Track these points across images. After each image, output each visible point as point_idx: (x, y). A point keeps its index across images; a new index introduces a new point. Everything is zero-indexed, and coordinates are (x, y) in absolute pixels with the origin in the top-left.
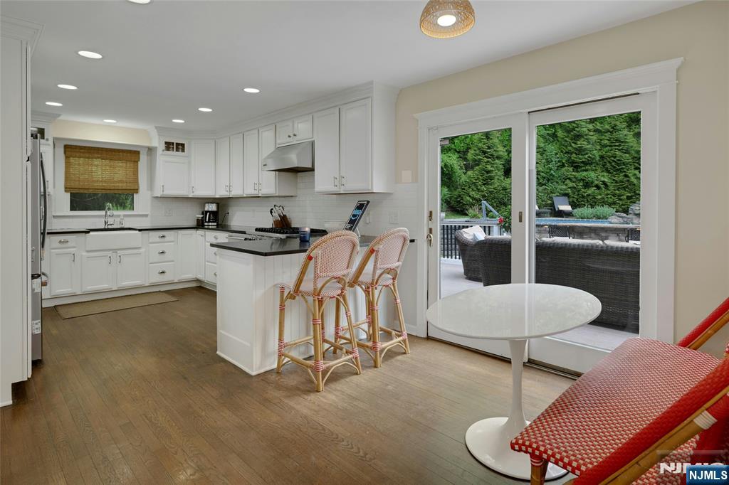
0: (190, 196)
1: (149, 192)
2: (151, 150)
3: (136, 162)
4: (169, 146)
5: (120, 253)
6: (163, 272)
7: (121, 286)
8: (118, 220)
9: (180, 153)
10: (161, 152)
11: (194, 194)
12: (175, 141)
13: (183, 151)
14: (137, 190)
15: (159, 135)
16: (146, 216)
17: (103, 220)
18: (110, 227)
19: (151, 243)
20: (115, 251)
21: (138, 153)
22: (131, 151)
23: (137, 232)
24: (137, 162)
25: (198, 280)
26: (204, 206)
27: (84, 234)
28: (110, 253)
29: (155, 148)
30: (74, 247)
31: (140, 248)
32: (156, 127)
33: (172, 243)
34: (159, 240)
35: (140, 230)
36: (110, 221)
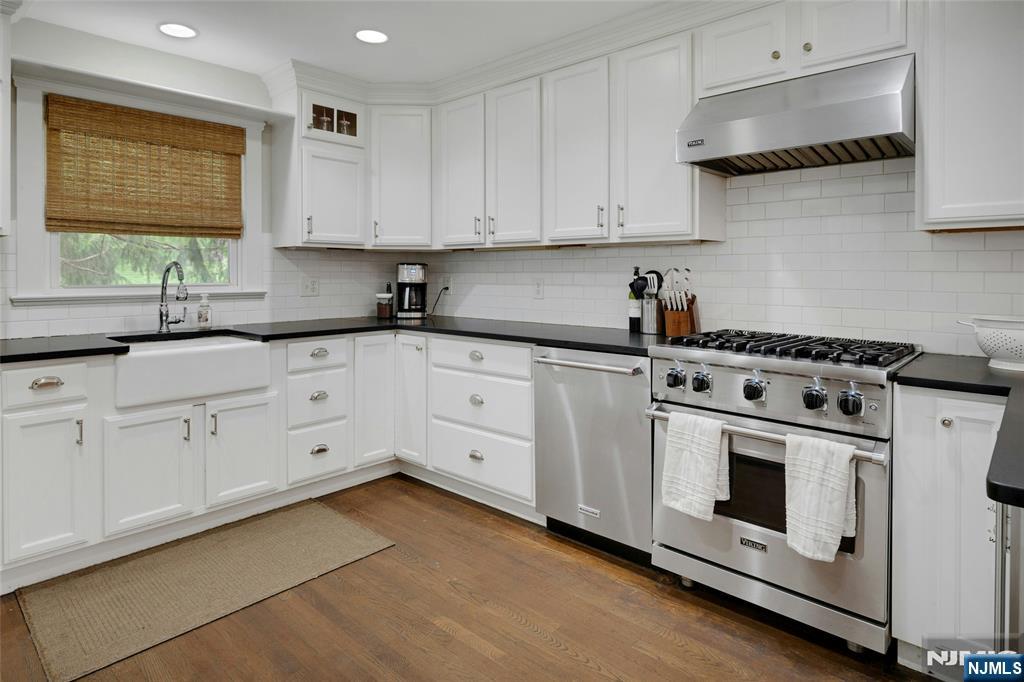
0: (368, 246)
1: (267, 236)
2: (274, 128)
3: (235, 156)
4: (322, 116)
5: (213, 406)
6: (322, 451)
7: (214, 502)
8: (193, 308)
9: (345, 138)
10: (305, 131)
11: (378, 241)
12: (337, 105)
13: (352, 130)
14: (240, 228)
15: (299, 86)
16: (260, 296)
17: (154, 309)
18: (174, 328)
19: (293, 373)
20: (200, 401)
21: (240, 133)
22: (224, 126)
23: (258, 343)
24: (239, 156)
25: (398, 461)
26: (396, 272)
27: (111, 357)
28: (186, 410)
29: (288, 121)
30: (82, 399)
31: (262, 389)
32: (296, 64)
33: (343, 370)
34: (310, 362)
35: (266, 339)
36: (175, 310)
